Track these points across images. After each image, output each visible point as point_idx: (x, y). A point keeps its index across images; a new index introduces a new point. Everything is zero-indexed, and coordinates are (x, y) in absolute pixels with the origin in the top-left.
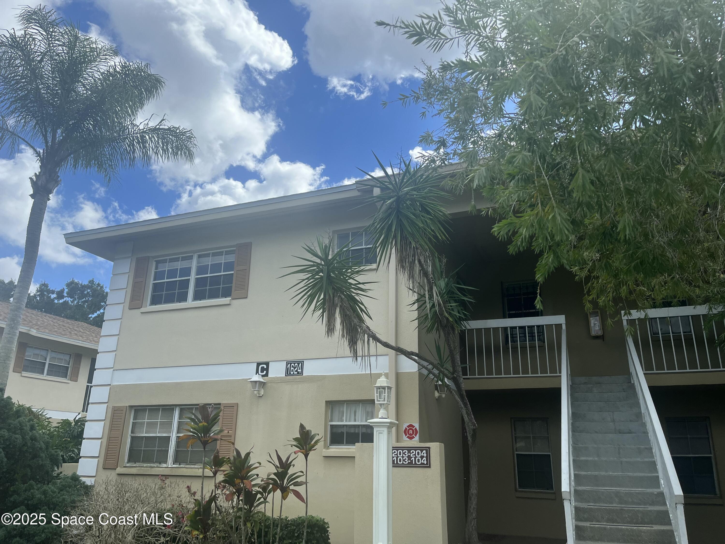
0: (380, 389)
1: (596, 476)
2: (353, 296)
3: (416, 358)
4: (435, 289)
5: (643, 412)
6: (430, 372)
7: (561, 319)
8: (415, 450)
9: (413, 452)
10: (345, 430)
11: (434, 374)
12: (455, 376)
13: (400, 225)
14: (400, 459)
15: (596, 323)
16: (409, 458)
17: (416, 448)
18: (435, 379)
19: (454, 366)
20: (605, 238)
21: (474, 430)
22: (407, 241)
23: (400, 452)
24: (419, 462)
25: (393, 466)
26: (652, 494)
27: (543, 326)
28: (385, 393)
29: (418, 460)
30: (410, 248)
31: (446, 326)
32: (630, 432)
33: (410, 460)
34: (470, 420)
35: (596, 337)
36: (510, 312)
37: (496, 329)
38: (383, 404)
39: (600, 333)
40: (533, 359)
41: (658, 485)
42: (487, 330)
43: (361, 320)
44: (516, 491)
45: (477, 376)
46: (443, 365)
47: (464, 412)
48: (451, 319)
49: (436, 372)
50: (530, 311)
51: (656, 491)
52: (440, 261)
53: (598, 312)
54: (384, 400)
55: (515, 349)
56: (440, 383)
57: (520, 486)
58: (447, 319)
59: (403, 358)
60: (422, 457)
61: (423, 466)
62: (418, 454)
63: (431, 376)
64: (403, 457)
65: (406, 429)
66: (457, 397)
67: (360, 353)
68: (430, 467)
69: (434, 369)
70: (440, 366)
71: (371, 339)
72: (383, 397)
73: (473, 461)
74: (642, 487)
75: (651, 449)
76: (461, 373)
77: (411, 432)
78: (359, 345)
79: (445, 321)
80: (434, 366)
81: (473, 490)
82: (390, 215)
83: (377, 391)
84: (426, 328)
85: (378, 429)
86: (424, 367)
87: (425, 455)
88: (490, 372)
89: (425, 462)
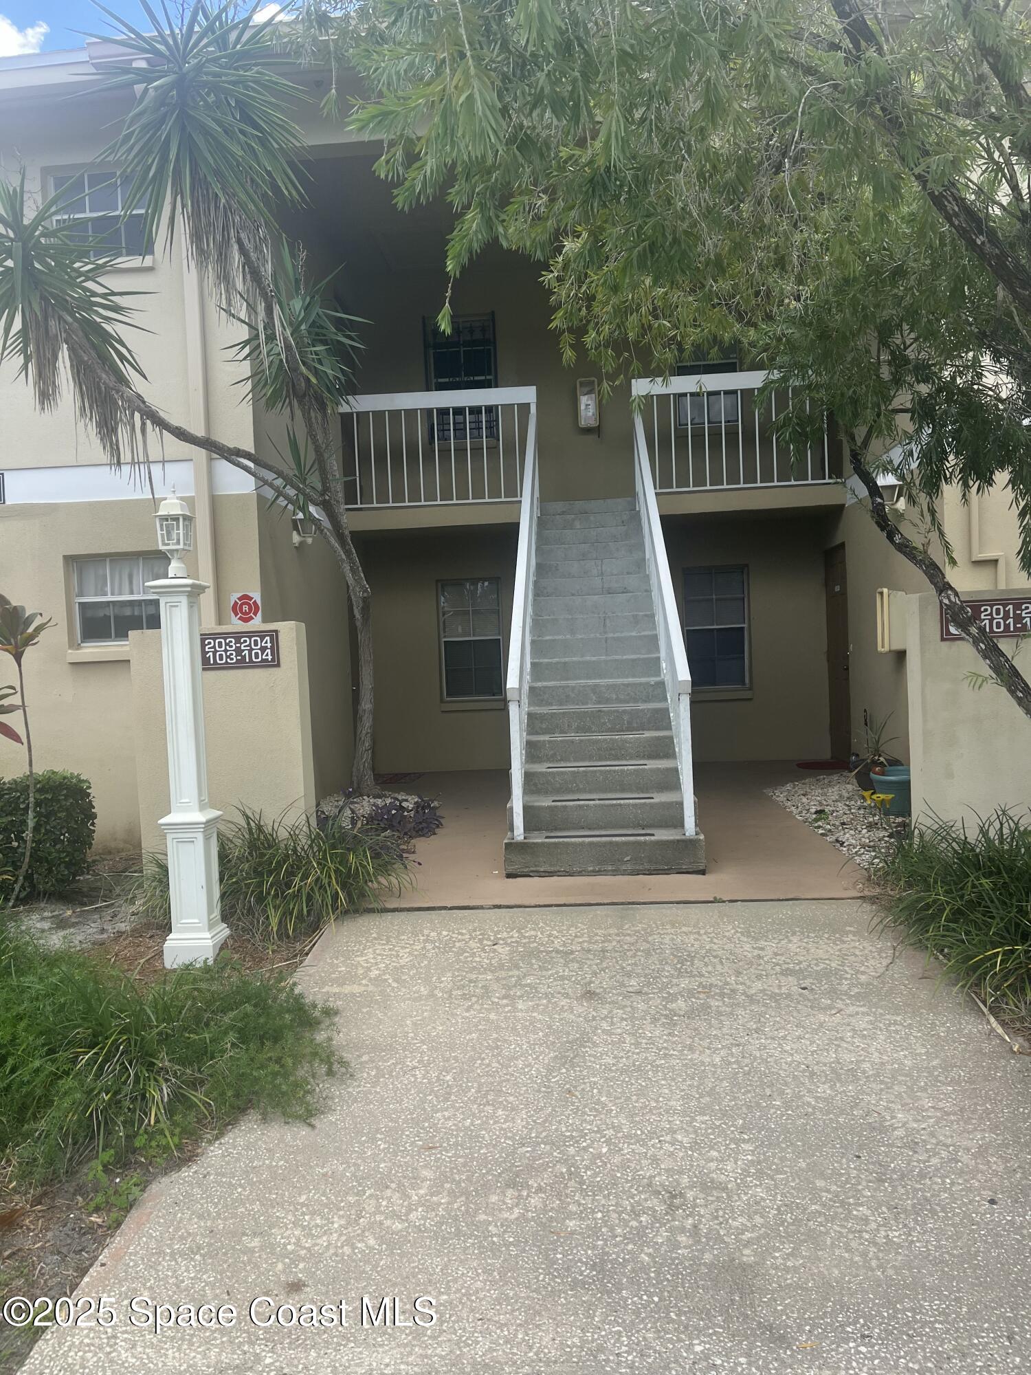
0: (167, 520)
1: (565, 663)
2: (98, 324)
3: (251, 465)
4: (277, 309)
5: (647, 557)
6: (280, 493)
7: (527, 395)
8: (250, 638)
9: (245, 641)
10: (111, 612)
11: (286, 497)
12: (327, 498)
13: (189, 146)
14: (221, 656)
15: (589, 402)
16: (239, 651)
17: (250, 634)
18: (290, 507)
19: (324, 480)
20: (593, 191)
21: (365, 600)
22: (207, 190)
23: (220, 643)
24: (257, 657)
25: (204, 669)
26: (648, 683)
27: (497, 406)
28: (178, 529)
29: (257, 654)
30: (217, 207)
31: (304, 395)
32: (625, 591)
33: (241, 655)
34: (358, 581)
35: (588, 431)
36: (440, 380)
37: (411, 413)
38: (177, 550)
39: (593, 423)
40: (478, 470)
41: (658, 671)
42: (395, 414)
43: (122, 380)
44: (442, 701)
45: (375, 505)
46: (305, 479)
47: (347, 568)
48: (314, 380)
49: (291, 492)
50: (476, 378)
51: (653, 680)
52: (293, 256)
53: (593, 381)
54: (178, 542)
55: (445, 453)
56: (301, 516)
57: (449, 695)
58: (308, 380)
59: (224, 467)
60: (263, 649)
61: (265, 664)
62: (256, 644)
63: (282, 502)
64: (226, 651)
65: (236, 603)
66: (333, 540)
67: (126, 455)
68: (278, 665)
69: (288, 487)
70: (298, 479)
71: (148, 422)
72: (175, 536)
73: (366, 655)
74: (634, 676)
75: (653, 616)
76: (341, 495)
77: (245, 608)
78: (123, 434)
79: (303, 384)
80: (288, 481)
81: (366, 705)
82: (162, 121)
83: (161, 526)
84: (264, 399)
85: (169, 599)
86: (265, 482)
87: (269, 645)
88: (398, 497)
89: (270, 658)
